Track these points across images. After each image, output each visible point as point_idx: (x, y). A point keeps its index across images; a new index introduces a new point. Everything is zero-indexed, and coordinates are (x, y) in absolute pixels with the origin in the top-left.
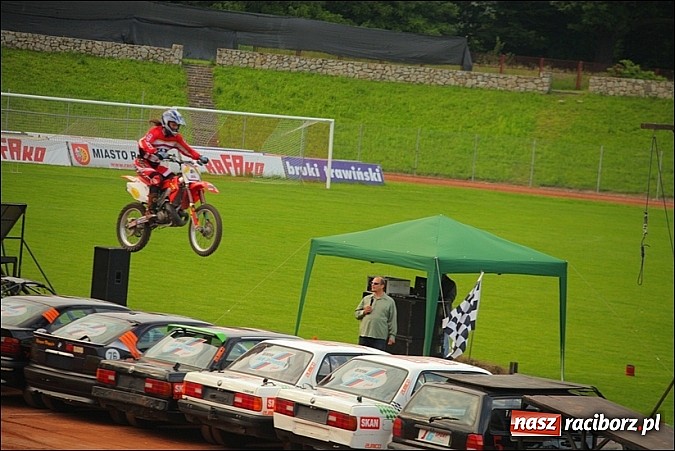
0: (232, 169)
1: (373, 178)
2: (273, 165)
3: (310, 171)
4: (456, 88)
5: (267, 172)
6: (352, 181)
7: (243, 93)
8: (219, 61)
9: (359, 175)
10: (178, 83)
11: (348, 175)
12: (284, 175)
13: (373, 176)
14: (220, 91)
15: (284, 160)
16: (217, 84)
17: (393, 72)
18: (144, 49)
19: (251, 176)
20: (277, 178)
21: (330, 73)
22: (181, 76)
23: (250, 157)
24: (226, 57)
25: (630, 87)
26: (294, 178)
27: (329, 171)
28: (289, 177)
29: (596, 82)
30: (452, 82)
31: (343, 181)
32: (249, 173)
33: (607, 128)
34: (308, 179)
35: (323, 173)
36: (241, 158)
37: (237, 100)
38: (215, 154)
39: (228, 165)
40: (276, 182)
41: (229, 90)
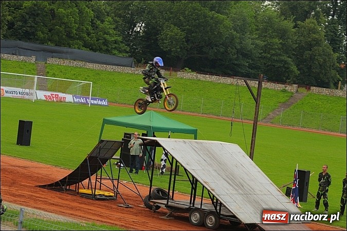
0: (55, 99)
1: (104, 104)
2: (69, 98)
3: (82, 101)
4: (131, 74)
5: (67, 100)
6: (97, 104)
7: (56, 73)
8: (48, 62)
9: (100, 102)
10: (33, 69)
11: (95, 102)
12: (73, 102)
13: (104, 103)
14: (48, 72)
15: (73, 96)
16: (47, 70)
17: (109, 68)
18: (22, 57)
20: (71, 103)
21: (87, 67)
22: (34, 67)
23: (61, 95)
24: (51, 61)
25: (191, 76)
26: (77, 103)
27: (89, 101)
28: (74, 102)
29: (180, 74)
30: (130, 72)
31: (94, 104)
32: (61, 101)
33: (183, 90)
34: (84, 103)
35: (87, 101)
36: (58, 95)
37: (54, 75)
38: (48, 93)
39: (53, 97)
40: (70, 104)
41: (51, 72)
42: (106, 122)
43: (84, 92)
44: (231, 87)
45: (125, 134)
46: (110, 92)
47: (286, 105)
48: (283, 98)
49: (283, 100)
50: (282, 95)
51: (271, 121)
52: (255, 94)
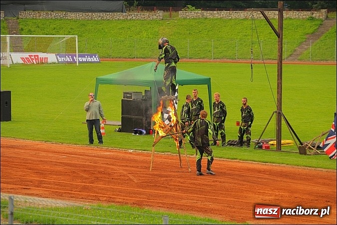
0: (34, 61)
1: (95, 60)
2: (52, 58)
3: (68, 59)
4: (124, 21)
5: (50, 61)
6: (87, 62)
7: (32, 30)
8: (20, 17)
9: (89, 59)
10: (4, 28)
11: (84, 59)
12: (57, 62)
13: (95, 59)
14: (22, 29)
15: (56, 55)
16: (21, 26)
17: (96, 16)
19: (43, 63)
20: (55, 63)
21: (69, 18)
22: (5, 25)
23: (41, 55)
24: (23, 15)
25: (195, 15)
26: (62, 62)
27: (77, 59)
28: (59, 62)
29: (181, 14)
30: (122, 18)
31: (83, 62)
32: (43, 62)
33: (188, 32)
34: (70, 63)
35: (73, 60)
36: (38, 56)
37: (30, 32)
38: (26, 55)
39: (32, 59)
40: (54, 65)
41: (26, 29)
42: (99, 82)
43: (69, 48)
44: (246, 22)
45: (125, 93)
46: (100, 45)
47: (315, 35)
48: (310, 27)
49: (311, 30)
50: (308, 24)
51: (299, 58)
52: (276, 27)
